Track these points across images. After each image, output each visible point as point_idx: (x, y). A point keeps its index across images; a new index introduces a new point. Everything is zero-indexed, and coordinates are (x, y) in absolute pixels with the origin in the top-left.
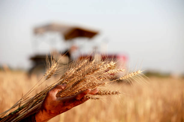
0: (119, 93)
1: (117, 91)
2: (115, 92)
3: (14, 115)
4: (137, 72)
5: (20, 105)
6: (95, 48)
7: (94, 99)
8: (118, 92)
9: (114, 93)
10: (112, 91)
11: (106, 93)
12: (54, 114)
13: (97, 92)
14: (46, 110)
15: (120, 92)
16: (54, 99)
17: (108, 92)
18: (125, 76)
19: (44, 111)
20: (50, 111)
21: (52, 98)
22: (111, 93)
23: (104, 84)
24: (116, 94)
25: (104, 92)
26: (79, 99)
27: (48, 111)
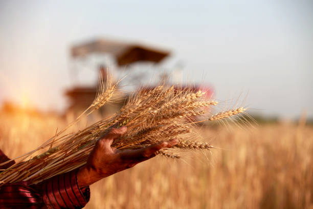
0: (211, 148)
1: (207, 144)
2: (205, 145)
3: (41, 161)
4: (237, 110)
5: (51, 146)
7: (171, 157)
8: (209, 146)
9: (203, 146)
10: (199, 144)
11: (189, 146)
13: (176, 144)
14: (94, 169)
15: (212, 146)
16: (107, 153)
17: (194, 145)
18: (219, 116)
19: (91, 169)
20: (100, 169)
21: (104, 150)
22: (197, 147)
23: (188, 132)
24: (206, 150)
25: (187, 143)
26: (147, 155)
27: (98, 170)
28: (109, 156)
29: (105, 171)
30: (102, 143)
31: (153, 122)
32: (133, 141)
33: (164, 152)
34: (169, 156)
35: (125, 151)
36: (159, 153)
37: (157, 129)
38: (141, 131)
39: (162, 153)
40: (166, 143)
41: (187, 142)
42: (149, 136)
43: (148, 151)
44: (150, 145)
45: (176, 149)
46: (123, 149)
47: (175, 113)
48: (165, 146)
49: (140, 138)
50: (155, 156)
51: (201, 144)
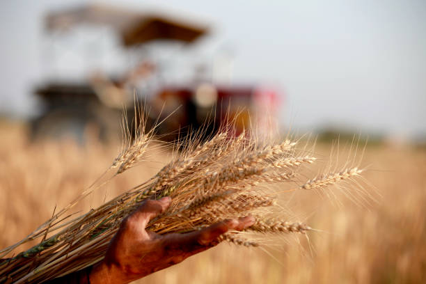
0: (307, 230)
1: (300, 224)
2: (297, 226)
3: (30, 259)
4: (348, 173)
5: (46, 234)
6: (201, 69)
7: (245, 245)
8: (304, 228)
9: (295, 228)
10: (288, 224)
11: (272, 227)
12: (137, 274)
13: (251, 224)
14: (118, 265)
15: (309, 228)
16: (140, 239)
17: (279, 226)
18: (319, 181)
19: (113, 266)
20: (128, 267)
21: (134, 234)
22: (285, 228)
23: (270, 204)
24: (300, 233)
25: (268, 223)
26: (204, 242)
27: (124, 268)
28: (142, 244)
29: (135, 270)
30: (132, 222)
31: (215, 188)
32: (182, 219)
33: (232, 237)
34: (240, 243)
35: (168, 236)
36: (225, 238)
37: (221, 197)
38: (196, 202)
39: (229, 238)
40: (236, 222)
41: (268, 221)
42: (208, 211)
43: (207, 235)
44: (208, 226)
45: (250, 232)
46: (166, 233)
47: (248, 171)
48: (234, 226)
49: (192, 214)
50: (217, 242)
51: (291, 223)
